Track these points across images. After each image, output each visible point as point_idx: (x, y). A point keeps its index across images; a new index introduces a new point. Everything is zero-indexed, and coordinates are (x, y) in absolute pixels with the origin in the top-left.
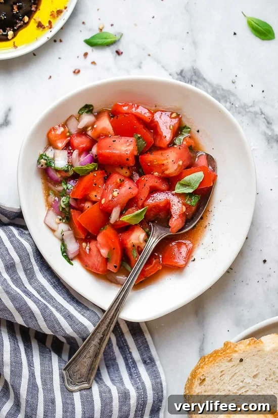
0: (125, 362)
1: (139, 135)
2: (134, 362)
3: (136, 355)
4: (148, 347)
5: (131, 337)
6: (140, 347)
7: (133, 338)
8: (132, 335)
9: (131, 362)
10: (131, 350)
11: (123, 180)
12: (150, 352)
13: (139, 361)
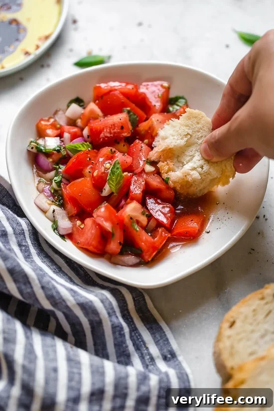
0: (141, 360)
1: (128, 109)
2: (152, 359)
3: (154, 350)
4: (167, 340)
5: (147, 331)
6: (159, 341)
7: (150, 332)
8: (148, 329)
9: (148, 359)
10: (147, 345)
11: (115, 152)
12: (170, 345)
13: (158, 357)
